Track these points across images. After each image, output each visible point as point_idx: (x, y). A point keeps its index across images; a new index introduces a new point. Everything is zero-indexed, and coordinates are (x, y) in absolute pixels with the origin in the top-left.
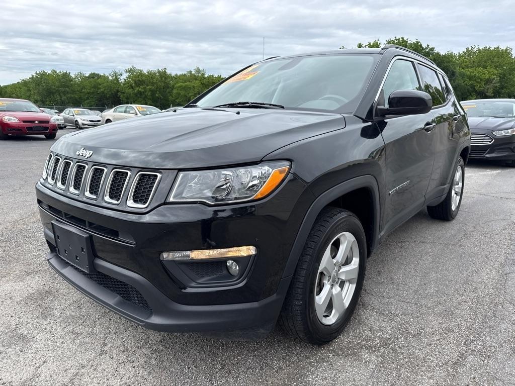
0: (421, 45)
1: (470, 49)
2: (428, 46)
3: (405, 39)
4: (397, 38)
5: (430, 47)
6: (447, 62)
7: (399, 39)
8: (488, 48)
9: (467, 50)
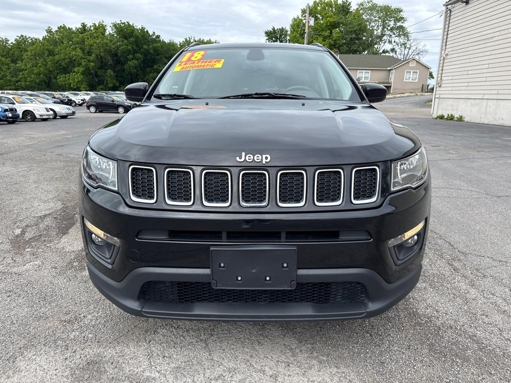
0: (147, 31)
1: (188, 40)
2: (154, 33)
3: (131, 24)
4: (123, 22)
5: (156, 34)
6: (173, 50)
7: (124, 23)
8: (202, 40)
9: (186, 40)
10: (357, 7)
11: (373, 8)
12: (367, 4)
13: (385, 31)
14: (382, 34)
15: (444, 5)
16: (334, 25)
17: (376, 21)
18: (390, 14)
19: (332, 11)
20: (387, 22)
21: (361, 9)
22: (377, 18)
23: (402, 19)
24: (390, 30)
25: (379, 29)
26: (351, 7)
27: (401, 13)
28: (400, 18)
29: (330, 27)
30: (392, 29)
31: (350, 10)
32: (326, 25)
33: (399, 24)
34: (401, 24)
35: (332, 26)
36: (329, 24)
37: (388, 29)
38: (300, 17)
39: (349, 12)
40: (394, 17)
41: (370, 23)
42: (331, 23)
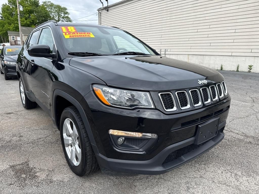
10: (42, 3)
11: (52, 5)
12: (48, 3)
13: (60, 18)
14: (59, 19)
15: (97, 10)
16: (31, 12)
17: (54, 12)
18: (61, 10)
19: (28, 4)
20: (60, 13)
21: (45, 5)
22: (55, 11)
23: (67, 13)
24: (62, 18)
25: (57, 17)
26: (39, 3)
27: (66, 10)
28: (66, 12)
29: (29, 13)
30: (63, 18)
31: (39, 5)
32: (26, 11)
33: (66, 15)
34: (68, 16)
35: (30, 12)
36: (27, 11)
37: (61, 17)
38: (8, 4)
39: (38, 5)
40: (63, 12)
41: (51, 13)
42: (29, 10)
